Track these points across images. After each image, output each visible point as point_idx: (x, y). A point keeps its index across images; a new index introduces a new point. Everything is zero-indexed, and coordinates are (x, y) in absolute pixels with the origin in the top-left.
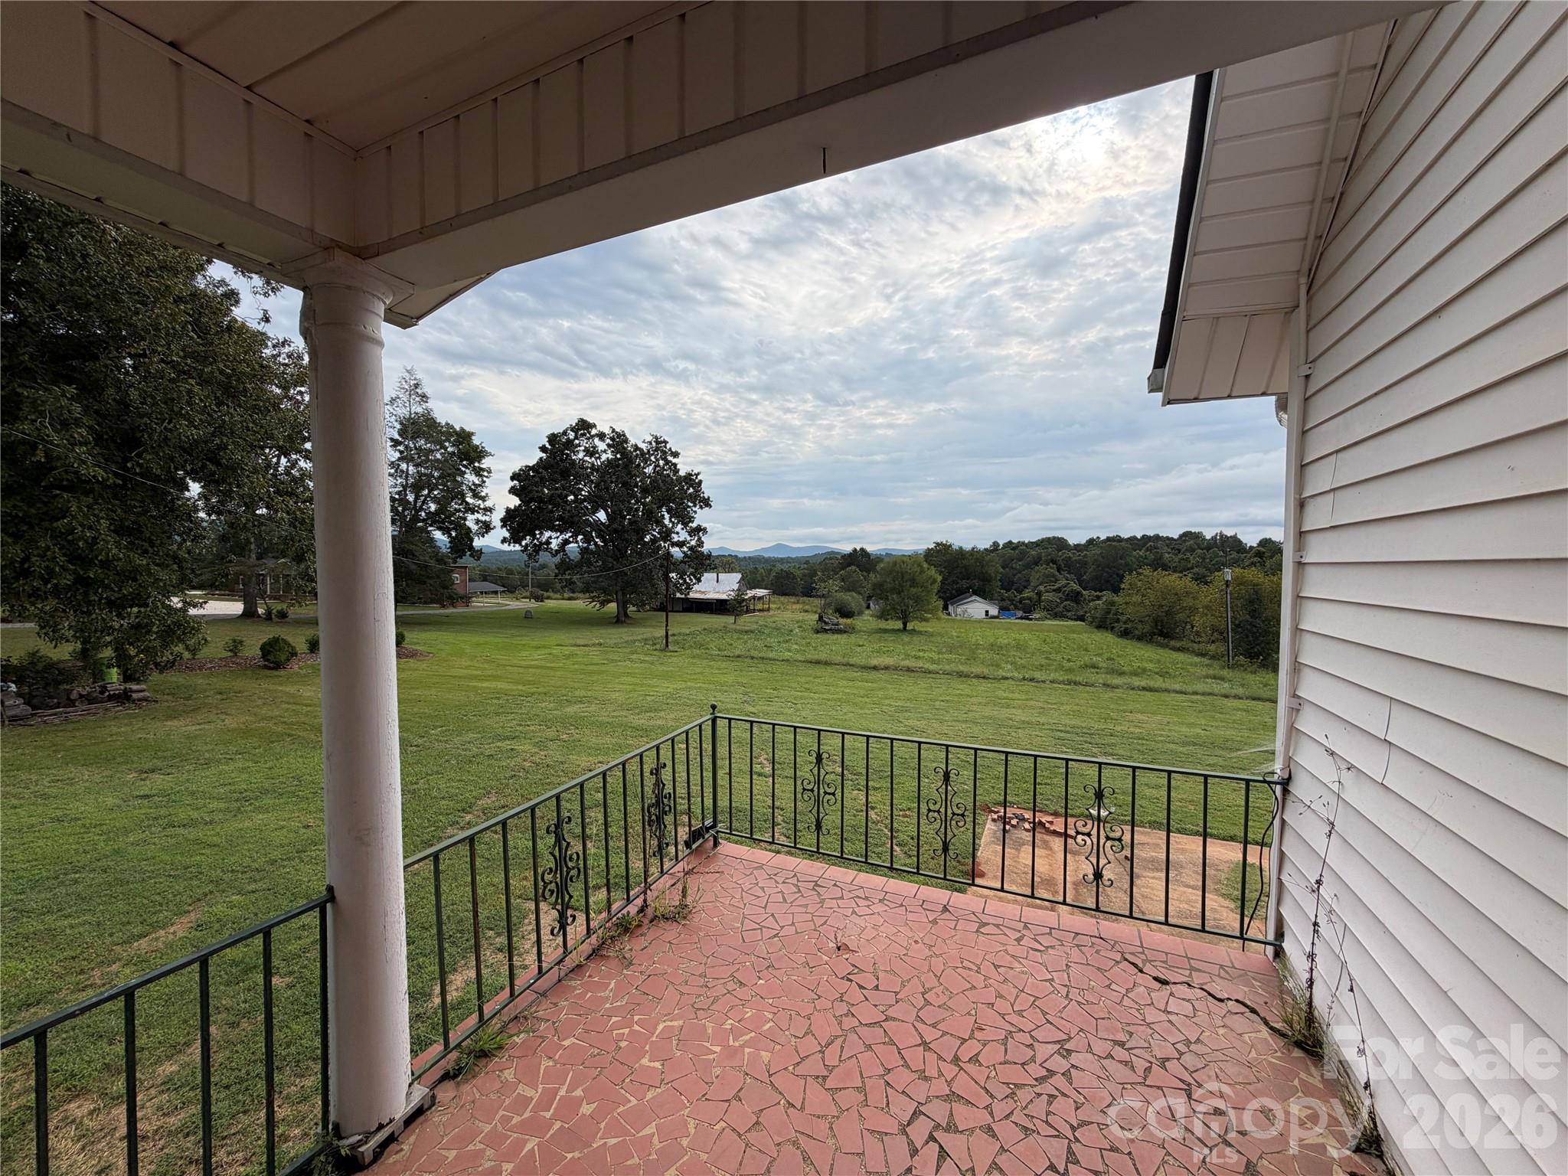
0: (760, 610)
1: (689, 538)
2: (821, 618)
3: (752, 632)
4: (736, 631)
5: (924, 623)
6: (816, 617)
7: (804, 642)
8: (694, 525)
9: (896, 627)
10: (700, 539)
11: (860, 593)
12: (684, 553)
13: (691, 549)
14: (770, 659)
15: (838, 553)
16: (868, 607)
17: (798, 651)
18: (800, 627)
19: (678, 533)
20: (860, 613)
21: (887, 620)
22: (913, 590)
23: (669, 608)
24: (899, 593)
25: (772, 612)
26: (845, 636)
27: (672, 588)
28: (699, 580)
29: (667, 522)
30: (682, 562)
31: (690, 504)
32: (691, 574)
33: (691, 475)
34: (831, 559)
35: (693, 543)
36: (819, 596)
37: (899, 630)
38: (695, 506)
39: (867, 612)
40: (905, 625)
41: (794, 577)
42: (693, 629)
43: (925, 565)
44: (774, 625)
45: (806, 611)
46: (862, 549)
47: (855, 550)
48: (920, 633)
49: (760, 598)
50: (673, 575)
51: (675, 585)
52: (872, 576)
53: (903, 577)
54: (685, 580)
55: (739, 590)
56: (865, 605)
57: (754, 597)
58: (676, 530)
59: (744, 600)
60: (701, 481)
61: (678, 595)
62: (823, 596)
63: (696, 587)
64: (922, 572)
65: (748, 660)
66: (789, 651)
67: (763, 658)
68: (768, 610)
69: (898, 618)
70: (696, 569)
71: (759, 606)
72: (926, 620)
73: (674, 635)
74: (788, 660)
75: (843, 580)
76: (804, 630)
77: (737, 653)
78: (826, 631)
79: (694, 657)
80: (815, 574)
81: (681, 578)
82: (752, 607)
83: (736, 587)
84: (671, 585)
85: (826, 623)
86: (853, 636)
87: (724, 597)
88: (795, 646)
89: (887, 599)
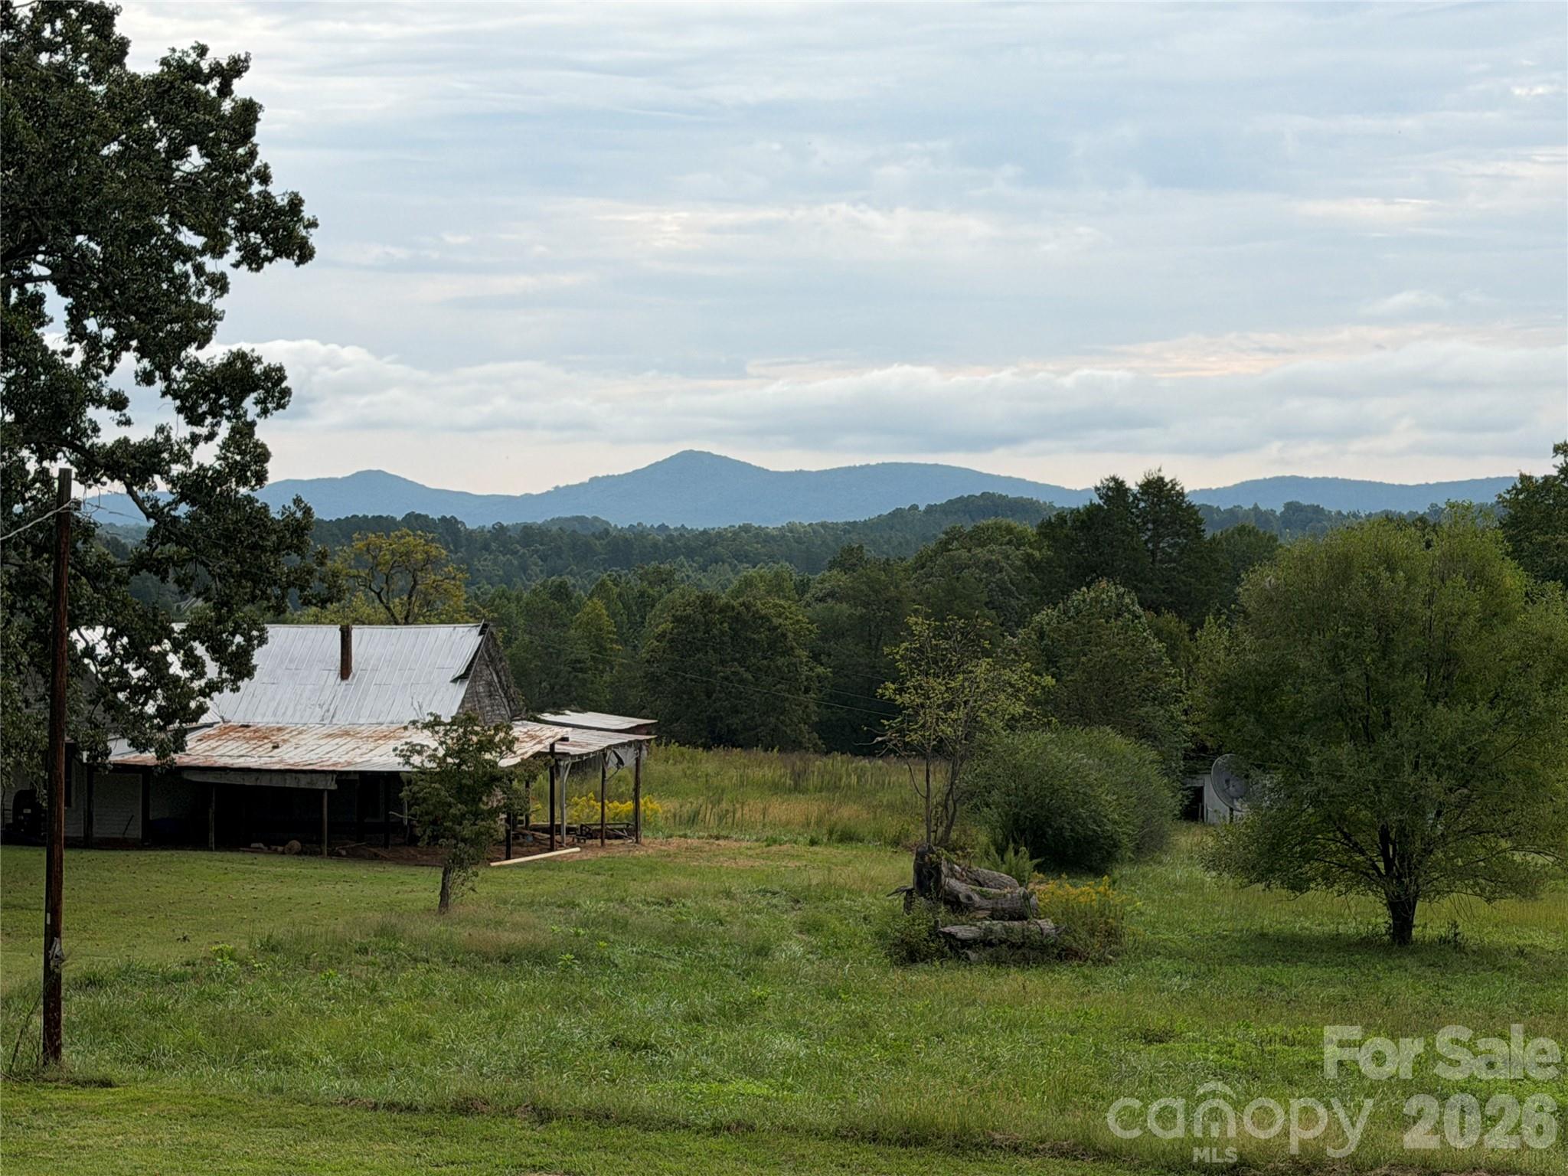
0: (584, 834)
1: (181, 430)
2: (927, 878)
3: (541, 957)
4: (452, 956)
5: (1509, 906)
6: (902, 868)
7: (833, 1014)
8: (213, 353)
9: (1350, 928)
10: (243, 432)
11: (1145, 734)
12: (153, 511)
13: (193, 488)
14: (645, 1122)
15: (1022, 507)
16: (1193, 811)
17: (798, 1071)
18: (811, 927)
19: (118, 402)
20: (1148, 845)
21: (1298, 886)
22: (1448, 719)
23: (68, 825)
24: (1366, 735)
25: (651, 845)
26: (1065, 977)
27: (82, 710)
28: (239, 667)
29: (54, 337)
30: (142, 563)
31: (189, 238)
32: (195, 631)
33: (193, 73)
34: (979, 538)
35: (207, 455)
36: (918, 752)
37: (1366, 944)
38: (217, 249)
39: (1187, 839)
40: (1402, 914)
41: (777, 643)
42: (202, 947)
43: (1513, 578)
44: (663, 918)
45: (847, 837)
46: (1155, 488)
47: (1115, 490)
48: (1487, 958)
49: (584, 764)
50: (92, 637)
51: (103, 694)
52: (1213, 637)
53: (1386, 647)
54: (158, 666)
55: (465, 719)
56: (1172, 801)
57: (551, 760)
58: (112, 383)
59: (494, 778)
60: (249, 111)
61: (120, 751)
62: (940, 749)
63: (221, 707)
64: (1495, 615)
65: (519, 1128)
66: (752, 1069)
67: (601, 1117)
68: (632, 829)
69: (1364, 876)
70: (224, 604)
71: (580, 809)
72: (1524, 886)
73: (92, 982)
74: (743, 1128)
75: (1050, 660)
76: (836, 947)
77: (456, 1083)
78: (956, 949)
79: (203, 1116)
80: (896, 628)
81: (137, 652)
82: (539, 817)
83: (449, 702)
84: (79, 693)
85: (957, 905)
86: (1109, 981)
87: (383, 759)
88: (786, 1044)
89: (1300, 768)
